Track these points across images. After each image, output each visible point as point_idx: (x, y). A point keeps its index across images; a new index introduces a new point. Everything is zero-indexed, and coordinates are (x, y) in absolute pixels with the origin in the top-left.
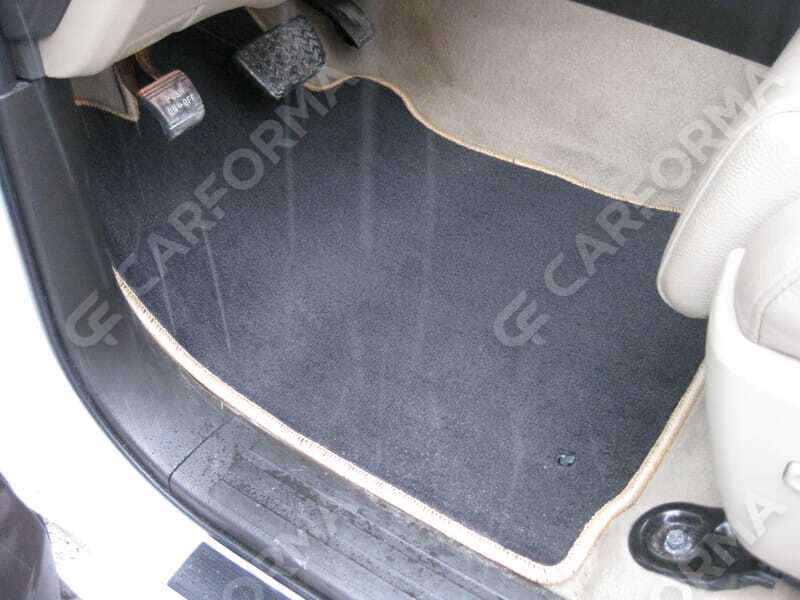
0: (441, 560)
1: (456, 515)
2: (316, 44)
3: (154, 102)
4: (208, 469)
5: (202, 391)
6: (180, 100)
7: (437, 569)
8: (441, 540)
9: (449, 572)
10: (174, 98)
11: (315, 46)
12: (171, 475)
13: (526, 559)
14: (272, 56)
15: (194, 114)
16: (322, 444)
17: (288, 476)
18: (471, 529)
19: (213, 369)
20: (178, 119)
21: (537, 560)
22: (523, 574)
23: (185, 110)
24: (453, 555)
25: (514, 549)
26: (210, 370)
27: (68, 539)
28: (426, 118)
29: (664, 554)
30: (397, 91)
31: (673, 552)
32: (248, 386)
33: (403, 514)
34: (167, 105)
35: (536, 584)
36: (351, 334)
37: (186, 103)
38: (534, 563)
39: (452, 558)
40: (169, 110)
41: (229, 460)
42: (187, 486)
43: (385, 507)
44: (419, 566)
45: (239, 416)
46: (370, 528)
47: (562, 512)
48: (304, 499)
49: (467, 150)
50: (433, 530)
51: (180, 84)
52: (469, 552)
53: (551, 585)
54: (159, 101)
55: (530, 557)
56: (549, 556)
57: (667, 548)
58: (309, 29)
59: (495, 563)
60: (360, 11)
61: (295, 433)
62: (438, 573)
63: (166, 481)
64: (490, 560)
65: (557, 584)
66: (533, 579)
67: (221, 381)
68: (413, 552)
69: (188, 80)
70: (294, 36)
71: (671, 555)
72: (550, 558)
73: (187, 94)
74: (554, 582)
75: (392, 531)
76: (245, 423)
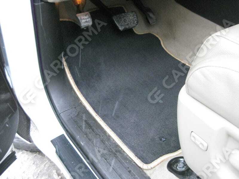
0: (118, 154)
1: (126, 144)
2: (136, 19)
3: (79, 18)
4: (70, 115)
5: (76, 97)
6: (86, 19)
7: (115, 156)
8: (120, 149)
9: (118, 157)
10: (84, 18)
11: (136, 20)
12: (60, 113)
13: (140, 160)
14: (123, 20)
15: (89, 24)
16: (101, 118)
17: (88, 123)
18: (129, 149)
19: (82, 93)
20: (84, 23)
21: (143, 161)
22: (137, 164)
23: (87, 22)
24: (121, 153)
25: (138, 157)
26: (81, 93)
27: (34, 126)
28: (166, 48)
29: (176, 169)
30: (160, 39)
31: (179, 169)
32: (89, 99)
33: (114, 140)
34: (82, 19)
35: (140, 167)
36: (121, 94)
37: (87, 20)
38: (141, 162)
39: (120, 154)
40: (82, 20)
41: (76, 115)
42: (63, 117)
43: (110, 137)
44: (111, 153)
45: (83, 105)
46: (103, 140)
47: (155, 152)
48: (89, 129)
49: (174, 58)
50: (119, 146)
51: (87, 15)
52: (126, 154)
53: (144, 169)
54: (80, 18)
55: (141, 160)
56: (146, 161)
57: (178, 168)
58: (136, 15)
59: (132, 159)
60: (154, 14)
61: (96, 114)
62: (115, 157)
63: (58, 115)
64: (130, 158)
65: (146, 169)
66: (140, 166)
67: (83, 96)
68: (111, 149)
69: (90, 15)
70: (130, 16)
71: (178, 170)
72: (146, 162)
73: (88, 18)
74: (145, 169)
75: (109, 143)
76: (84, 108)
